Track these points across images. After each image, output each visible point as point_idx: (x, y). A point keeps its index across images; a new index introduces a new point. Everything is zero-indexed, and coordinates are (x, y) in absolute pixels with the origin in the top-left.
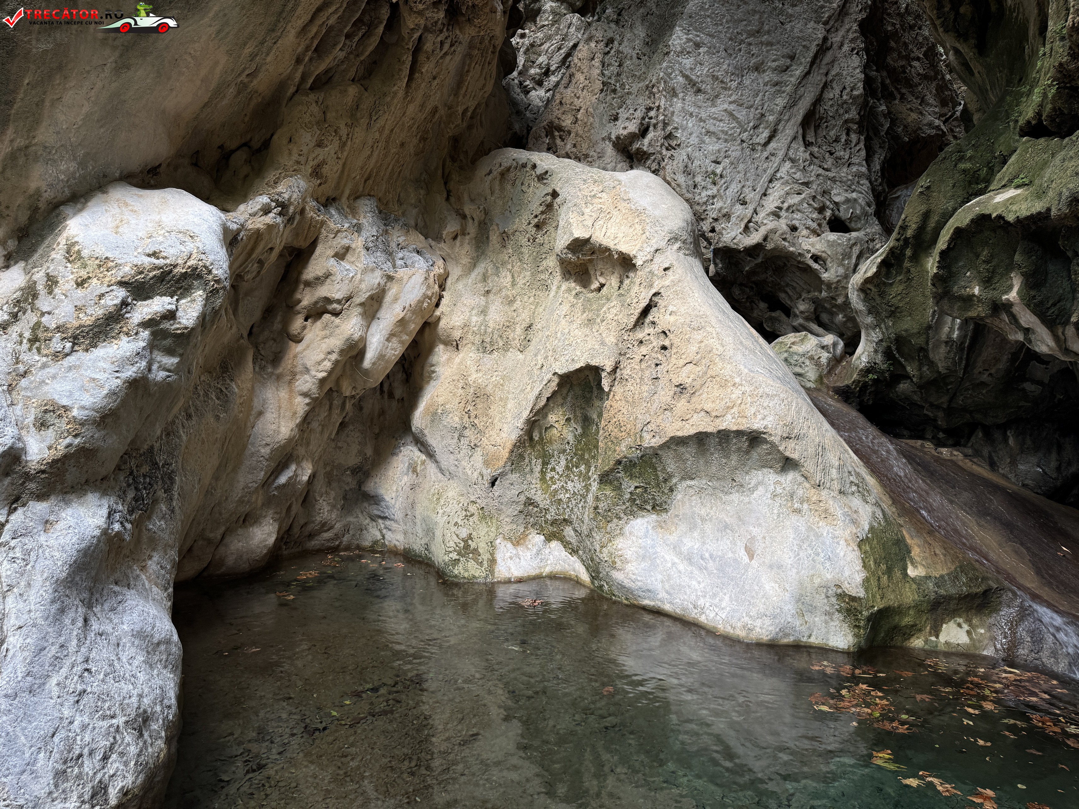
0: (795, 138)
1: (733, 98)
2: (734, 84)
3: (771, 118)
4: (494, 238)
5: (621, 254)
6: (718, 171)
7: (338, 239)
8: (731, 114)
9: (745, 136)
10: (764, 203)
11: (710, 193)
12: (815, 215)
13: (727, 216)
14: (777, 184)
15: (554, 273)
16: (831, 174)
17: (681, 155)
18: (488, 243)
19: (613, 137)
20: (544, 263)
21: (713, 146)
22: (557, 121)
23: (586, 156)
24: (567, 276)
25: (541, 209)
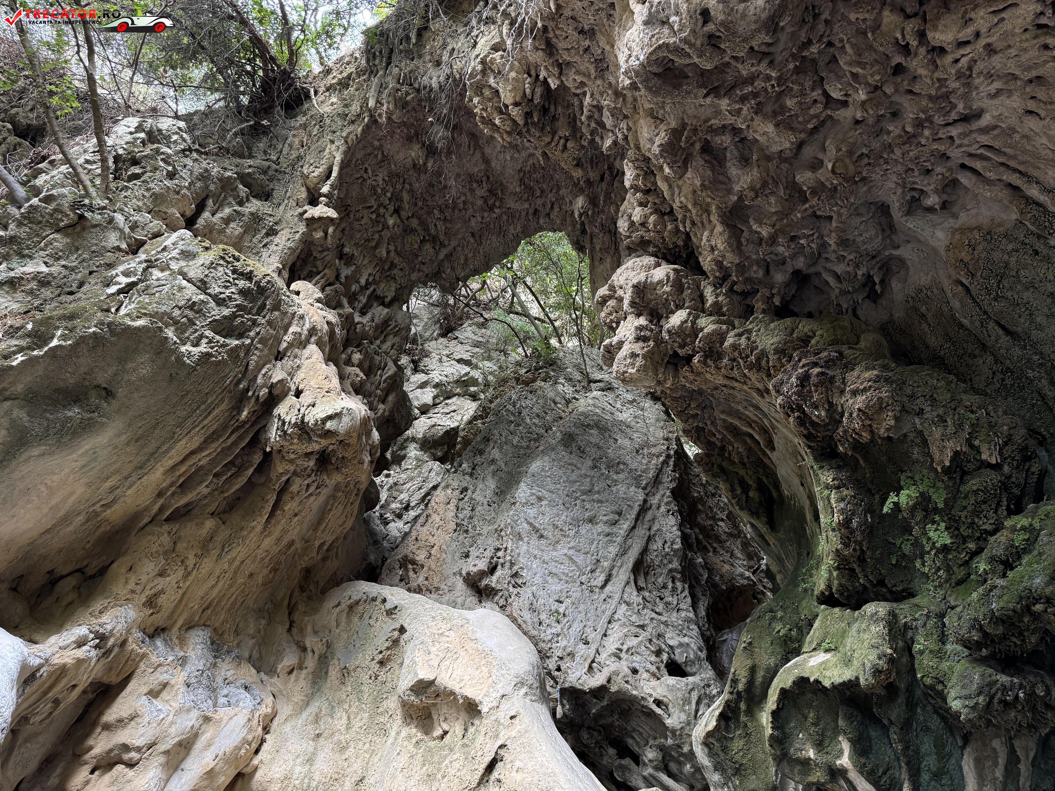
0: (628, 583)
1: (572, 544)
2: (572, 533)
3: (606, 564)
4: (334, 672)
5: (466, 698)
6: (561, 610)
7: (157, 674)
8: (570, 559)
9: (584, 579)
10: (604, 643)
11: (554, 631)
12: (653, 658)
13: (571, 655)
14: (615, 625)
15: (394, 716)
16: (663, 619)
17: (526, 593)
18: (326, 679)
19: (464, 573)
20: (385, 703)
21: (555, 587)
22: (411, 555)
23: (438, 589)
24: (409, 721)
25: (387, 644)
